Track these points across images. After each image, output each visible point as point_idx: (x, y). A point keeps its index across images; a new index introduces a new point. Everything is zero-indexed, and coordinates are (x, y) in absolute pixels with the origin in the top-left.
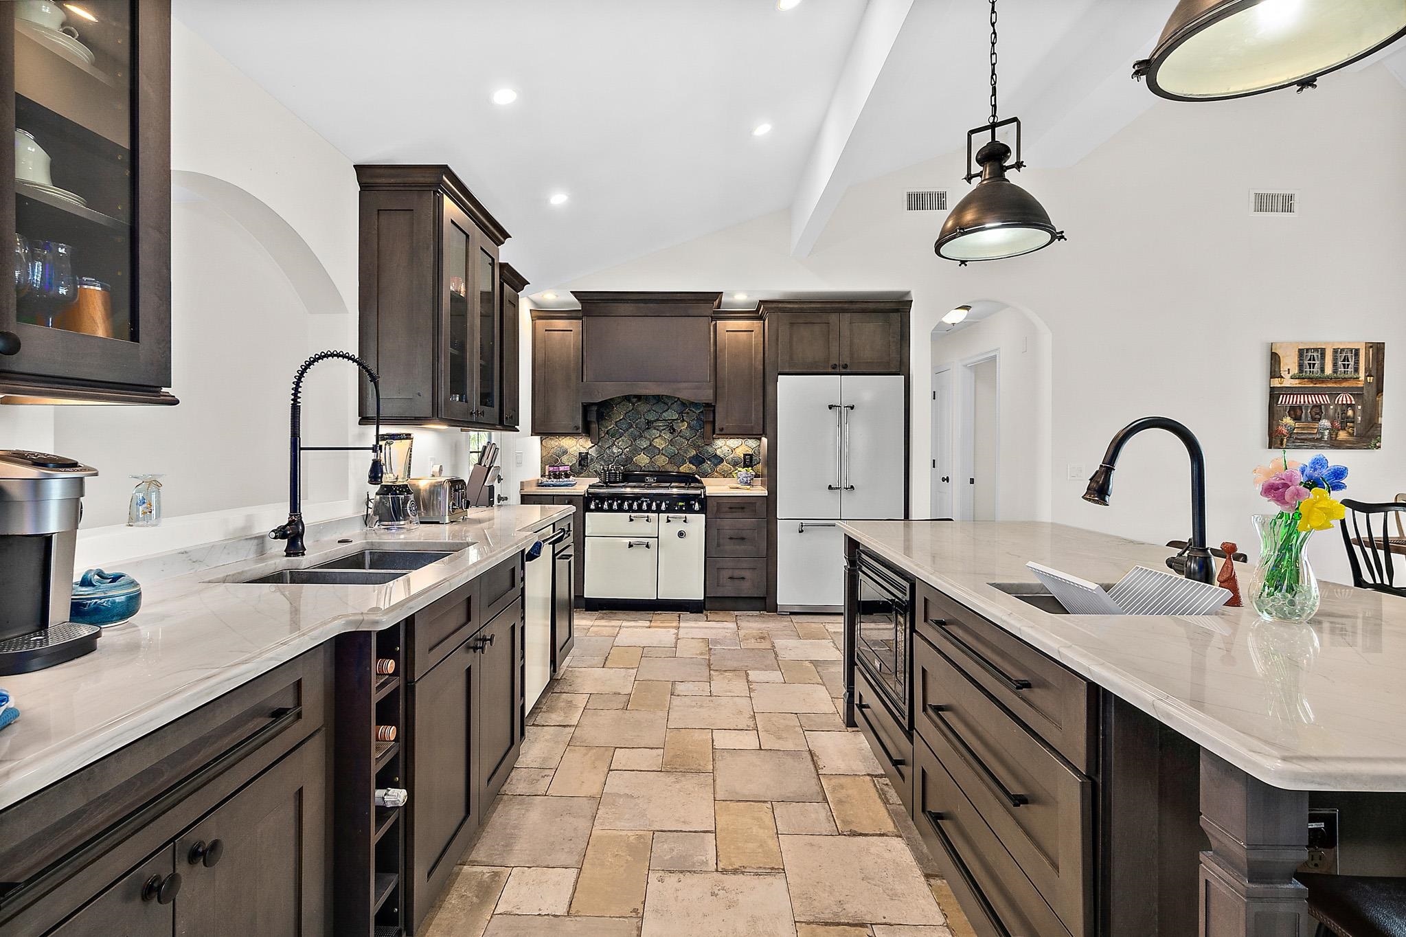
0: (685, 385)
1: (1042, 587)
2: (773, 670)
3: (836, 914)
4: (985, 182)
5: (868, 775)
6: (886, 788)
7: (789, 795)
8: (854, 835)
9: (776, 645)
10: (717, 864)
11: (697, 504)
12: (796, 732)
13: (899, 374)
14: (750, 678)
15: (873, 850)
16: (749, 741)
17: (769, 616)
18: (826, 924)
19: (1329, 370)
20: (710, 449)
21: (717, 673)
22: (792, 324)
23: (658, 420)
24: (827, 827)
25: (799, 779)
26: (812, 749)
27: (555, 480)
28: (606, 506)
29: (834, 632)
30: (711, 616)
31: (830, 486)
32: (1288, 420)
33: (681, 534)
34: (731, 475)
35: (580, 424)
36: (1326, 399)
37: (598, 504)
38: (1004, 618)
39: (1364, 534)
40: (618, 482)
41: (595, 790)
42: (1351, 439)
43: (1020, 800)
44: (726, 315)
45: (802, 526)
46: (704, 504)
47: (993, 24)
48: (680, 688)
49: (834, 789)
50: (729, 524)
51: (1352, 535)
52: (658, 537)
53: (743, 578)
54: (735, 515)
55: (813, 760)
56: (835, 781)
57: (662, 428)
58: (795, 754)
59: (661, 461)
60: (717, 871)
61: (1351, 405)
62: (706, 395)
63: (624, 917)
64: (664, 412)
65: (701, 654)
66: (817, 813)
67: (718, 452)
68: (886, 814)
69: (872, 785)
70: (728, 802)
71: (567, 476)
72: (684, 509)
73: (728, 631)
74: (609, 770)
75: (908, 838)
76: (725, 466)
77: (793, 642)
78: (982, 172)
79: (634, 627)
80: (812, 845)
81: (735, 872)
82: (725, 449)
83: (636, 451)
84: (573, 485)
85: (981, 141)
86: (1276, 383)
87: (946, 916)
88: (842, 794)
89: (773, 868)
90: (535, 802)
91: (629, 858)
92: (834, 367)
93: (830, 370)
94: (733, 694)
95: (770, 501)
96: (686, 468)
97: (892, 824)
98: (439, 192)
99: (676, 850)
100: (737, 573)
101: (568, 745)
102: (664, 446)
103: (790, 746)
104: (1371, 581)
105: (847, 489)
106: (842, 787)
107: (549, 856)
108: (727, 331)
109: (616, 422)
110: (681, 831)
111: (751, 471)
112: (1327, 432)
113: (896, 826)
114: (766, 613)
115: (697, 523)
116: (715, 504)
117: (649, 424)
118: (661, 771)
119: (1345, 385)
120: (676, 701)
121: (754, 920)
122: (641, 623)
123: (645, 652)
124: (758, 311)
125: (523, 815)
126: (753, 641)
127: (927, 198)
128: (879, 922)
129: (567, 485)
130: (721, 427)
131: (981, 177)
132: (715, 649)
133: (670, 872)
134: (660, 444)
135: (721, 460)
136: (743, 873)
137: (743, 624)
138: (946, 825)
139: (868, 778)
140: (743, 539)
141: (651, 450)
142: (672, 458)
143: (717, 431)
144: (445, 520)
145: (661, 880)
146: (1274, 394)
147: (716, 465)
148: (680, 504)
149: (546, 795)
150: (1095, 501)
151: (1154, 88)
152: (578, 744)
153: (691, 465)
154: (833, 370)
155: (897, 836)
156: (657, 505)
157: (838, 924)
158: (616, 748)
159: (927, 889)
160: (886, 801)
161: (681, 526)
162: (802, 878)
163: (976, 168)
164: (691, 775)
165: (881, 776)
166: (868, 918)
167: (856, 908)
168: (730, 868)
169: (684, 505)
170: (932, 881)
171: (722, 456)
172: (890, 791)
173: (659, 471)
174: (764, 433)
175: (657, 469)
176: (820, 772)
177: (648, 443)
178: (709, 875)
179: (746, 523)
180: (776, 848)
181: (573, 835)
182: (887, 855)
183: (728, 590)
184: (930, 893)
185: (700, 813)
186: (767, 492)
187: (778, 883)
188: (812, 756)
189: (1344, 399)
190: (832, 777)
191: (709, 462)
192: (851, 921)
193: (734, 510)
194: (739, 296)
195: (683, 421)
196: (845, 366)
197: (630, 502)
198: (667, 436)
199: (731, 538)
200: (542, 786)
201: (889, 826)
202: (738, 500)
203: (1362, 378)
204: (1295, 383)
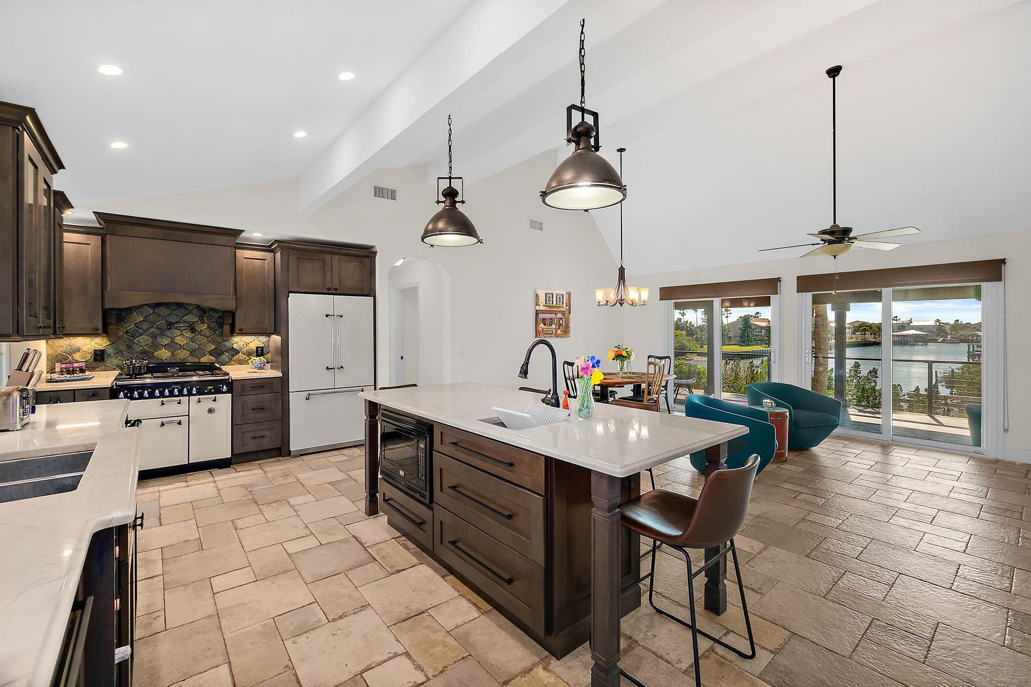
0: (212, 296)
1: (498, 418)
2: (305, 495)
3: (408, 614)
4: (447, 207)
5: (393, 538)
6: (405, 542)
7: (353, 564)
8: (399, 572)
9: (299, 478)
10: (327, 618)
11: (225, 387)
12: (339, 528)
13: (369, 296)
14: (292, 503)
15: (412, 575)
16: (311, 542)
17: (284, 459)
18: (405, 620)
19: (554, 304)
20: (227, 344)
21: (264, 506)
22: (298, 258)
23: (178, 322)
24: (382, 574)
25: (355, 554)
26: (354, 535)
27: (69, 376)
28: (136, 394)
29: (336, 462)
30: (239, 468)
31: (327, 367)
32: (542, 325)
33: (211, 411)
34: (246, 363)
35: (100, 325)
36: (553, 316)
37: (127, 394)
38: (499, 436)
39: (571, 375)
40: (143, 374)
41: (211, 610)
42: (562, 333)
43: (510, 517)
44: (246, 246)
45: (309, 395)
46: (231, 386)
47: (450, 125)
48: (240, 523)
49: (377, 552)
50: (251, 399)
51: (567, 376)
52: (189, 415)
53: (263, 437)
54: (256, 392)
55: (358, 541)
56: (376, 548)
57: (183, 328)
58: (345, 541)
59: (182, 355)
60: (329, 622)
61: (561, 319)
62: (230, 305)
63: (281, 674)
64: (185, 315)
65: (245, 496)
66: (373, 568)
67: (235, 346)
68: (411, 555)
69: (397, 543)
70: (316, 582)
71: (82, 371)
72: (213, 391)
73: (258, 476)
74: (214, 594)
75: (427, 563)
76: (241, 356)
77: (310, 474)
78: (445, 201)
79: (173, 489)
80: (379, 586)
81: (341, 617)
82: (241, 344)
83: (157, 347)
84: (89, 379)
85: (444, 184)
86: (538, 308)
87: (458, 591)
88: (383, 553)
89: (362, 607)
90: (158, 638)
91: (264, 640)
92: (329, 289)
93: (326, 291)
94: (284, 517)
95: (284, 381)
96: (206, 359)
97: (416, 559)
98: (18, 129)
99: (295, 622)
100: (258, 434)
101: (164, 589)
102: (185, 342)
103: (340, 537)
104: (573, 395)
105: (339, 368)
106: (381, 549)
107: (197, 666)
108: (245, 258)
109: (136, 324)
110: (293, 610)
111: (264, 359)
112: (554, 330)
113: (418, 560)
114: (281, 458)
115: (224, 401)
116: (240, 385)
117: (170, 325)
118: (257, 580)
119: (559, 310)
120: (242, 533)
121: (365, 636)
122: (177, 485)
123: (194, 506)
124: (270, 246)
125: (153, 650)
126: (282, 479)
127: (385, 191)
128: (429, 607)
129: (83, 380)
130: (241, 328)
131: (445, 203)
132: (254, 491)
133: (298, 635)
134: (180, 340)
135: (237, 352)
136: (346, 616)
137: (268, 469)
138: (459, 544)
139: (393, 540)
140: (263, 408)
141: (173, 346)
142: (192, 352)
143: (237, 331)
144: (16, 427)
145: (295, 642)
146: (537, 313)
147: (233, 356)
148: (209, 387)
149: (166, 630)
150: (523, 378)
151: (544, 202)
152: (173, 586)
153: (211, 357)
154: (328, 292)
155: (421, 564)
156: (188, 390)
157: (411, 618)
158: (210, 578)
159: (445, 583)
160: (408, 549)
161: (212, 405)
162: (381, 604)
163: (442, 199)
164: (281, 575)
165: (400, 537)
166: (424, 608)
167: (415, 607)
168: (337, 617)
169: (215, 388)
170: (446, 578)
171: (238, 349)
172: (408, 543)
173: (181, 363)
174: (276, 332)
175: (179, 361)
176: (365, 546)
177: (170, 340)
178: (326, 626)
179: (265, 397)
180: (359, 596)
181: (210, 645)
182: (420, 575)
183: (252, 446)
184: (447, 584)
185: (299, 595)
186: (281, 374)
187: (369, 612)
188: (356, 539)
189: (560, 316)
190: (373, 546)
191: (226, 354)
192: (416, 614)
193: (254, 389)
194: (256, 234)
195: (204, 323)
196: (336, 289)
197: (161, 389)
198: (188, 334)
199: (253, 409)
200: (159, 625)
201: (415, 561)
202: (258, 381)
203: (565, 307)
204: (544, 308)
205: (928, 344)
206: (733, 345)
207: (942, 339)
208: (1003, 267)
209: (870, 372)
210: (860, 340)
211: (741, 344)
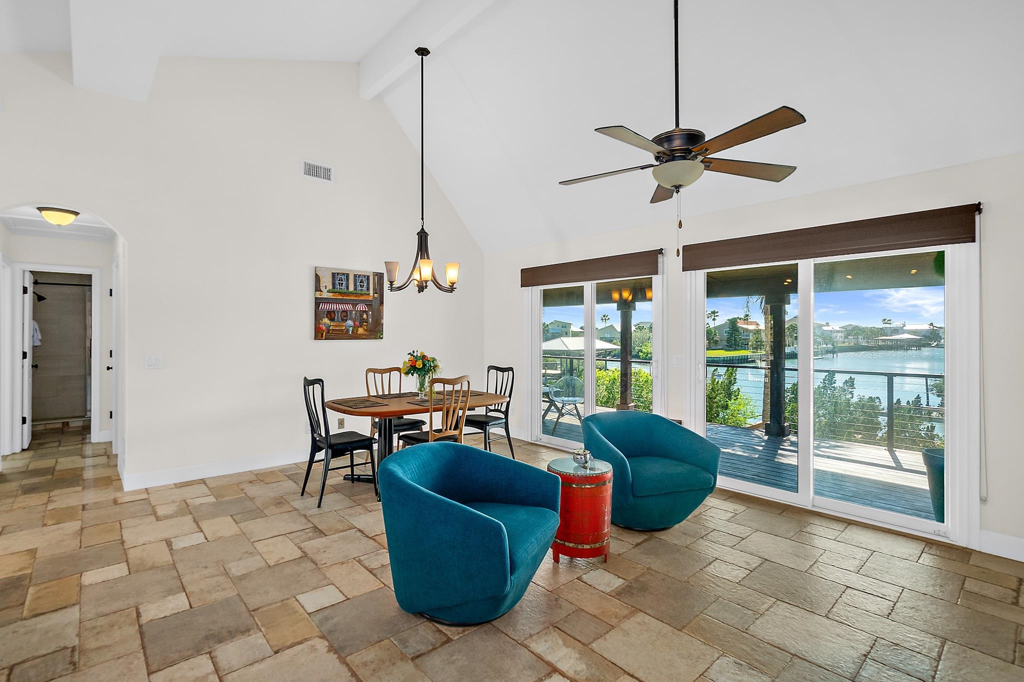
19: (351, 288)
32: (326, 320)
36: (349, 307)
42: (366, 333)
61: (365, 312)
86: (318, 295)
112: (351, 329)
119: (361, 298)
146: (318, 302)
189: (361, 307)
203: (372, 294)
204: (330, 295)
205: (922, 348)
206: (719, 349)
207: (936, 343)
208: (977, 218)
209: (846, 382)
210: (852, 344)
211: (728, 348)
